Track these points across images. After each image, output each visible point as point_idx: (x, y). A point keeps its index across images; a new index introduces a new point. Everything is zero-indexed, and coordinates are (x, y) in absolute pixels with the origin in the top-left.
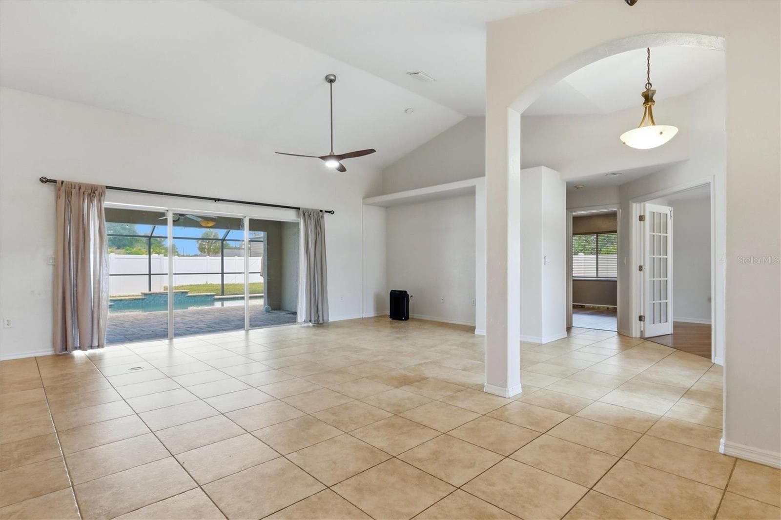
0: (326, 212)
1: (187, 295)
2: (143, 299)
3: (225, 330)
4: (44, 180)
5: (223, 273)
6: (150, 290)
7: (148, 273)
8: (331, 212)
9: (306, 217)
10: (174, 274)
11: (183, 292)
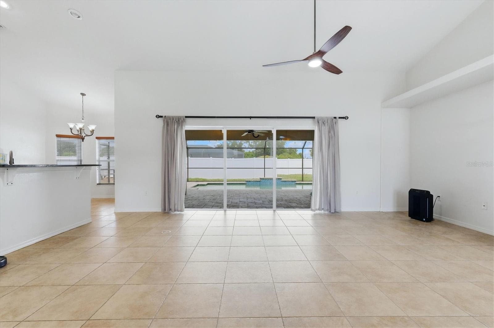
0: (340, 118)
1: (281, 180)
2: (259, 181)
3: (266, 208)
4: (159, 117)
5: (303, 168)
6: (265, 177)
7: (264, 168)
8: (346, 118)
9: (320, 124)
10: (277, 168)
11: (279, 179)
